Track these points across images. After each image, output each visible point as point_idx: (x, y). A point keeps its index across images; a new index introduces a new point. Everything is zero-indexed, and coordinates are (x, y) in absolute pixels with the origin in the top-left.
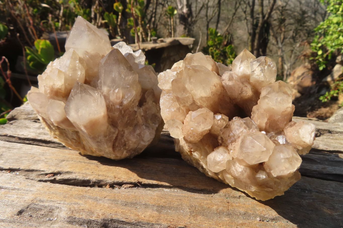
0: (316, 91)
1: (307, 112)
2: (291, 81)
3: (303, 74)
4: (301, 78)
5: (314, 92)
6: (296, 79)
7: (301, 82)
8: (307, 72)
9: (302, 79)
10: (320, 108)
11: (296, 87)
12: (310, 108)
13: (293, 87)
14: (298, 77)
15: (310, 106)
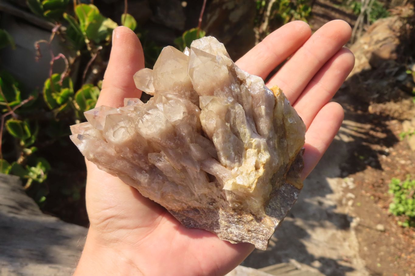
0: (393, 73)
1: (371, 103)
2: (365, 43)
3: (385, 39)
4: (380, 44)
5: (390, 73)
6: (373, 43)
7: (378, 50)
8: (391, 37)
9: (381, 46)
10: (389, 101)
11: (369, 55)
12: (376, 96)
13: (366, 52)
14: (377, 42)
15: (378, 92)
